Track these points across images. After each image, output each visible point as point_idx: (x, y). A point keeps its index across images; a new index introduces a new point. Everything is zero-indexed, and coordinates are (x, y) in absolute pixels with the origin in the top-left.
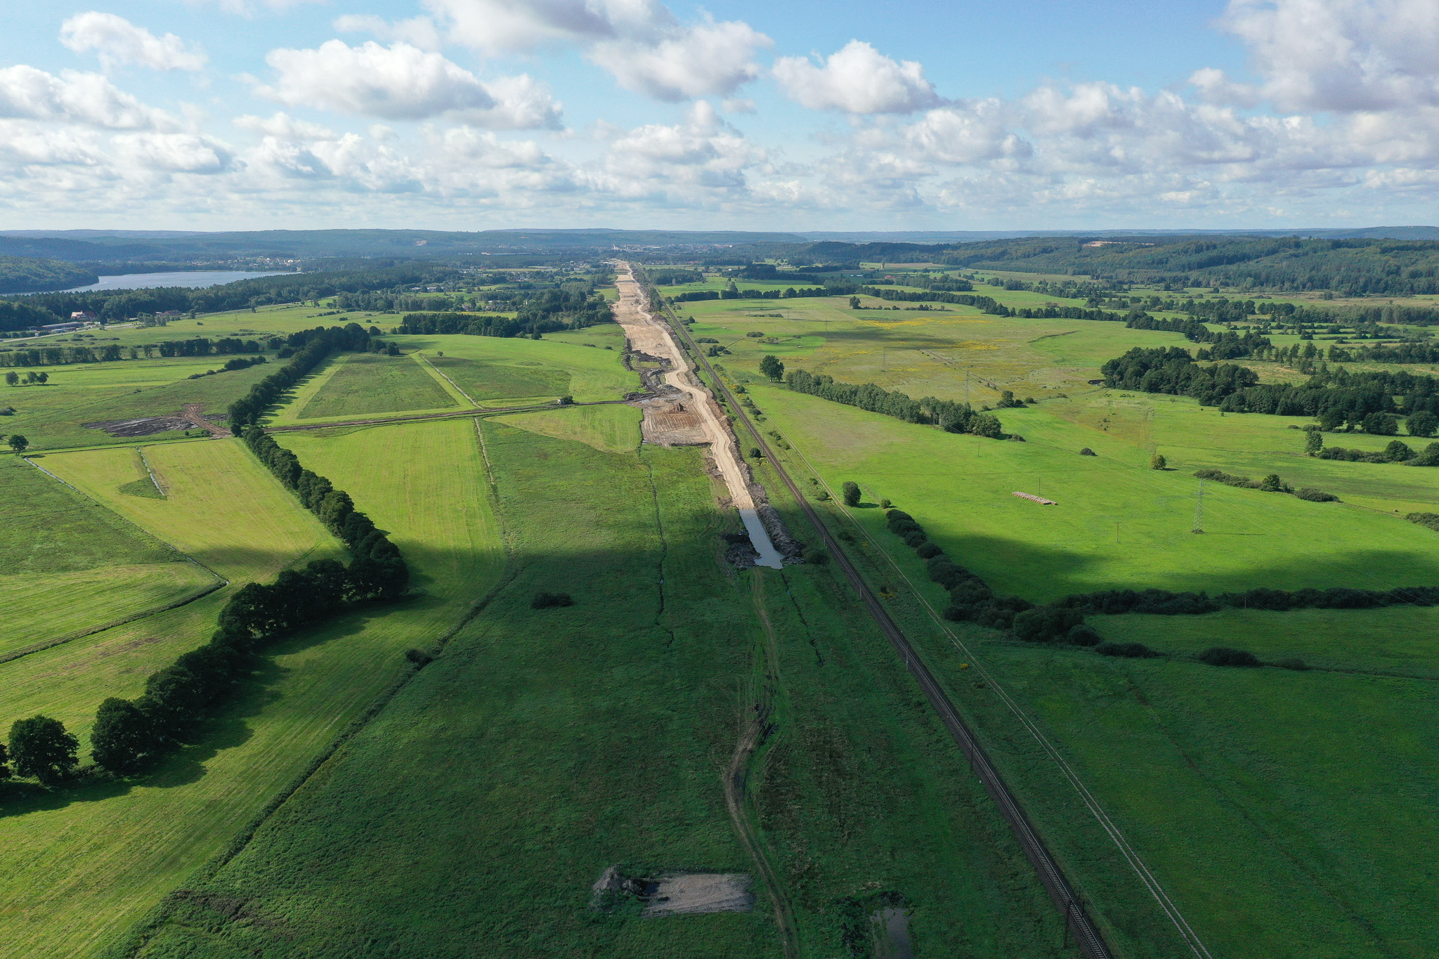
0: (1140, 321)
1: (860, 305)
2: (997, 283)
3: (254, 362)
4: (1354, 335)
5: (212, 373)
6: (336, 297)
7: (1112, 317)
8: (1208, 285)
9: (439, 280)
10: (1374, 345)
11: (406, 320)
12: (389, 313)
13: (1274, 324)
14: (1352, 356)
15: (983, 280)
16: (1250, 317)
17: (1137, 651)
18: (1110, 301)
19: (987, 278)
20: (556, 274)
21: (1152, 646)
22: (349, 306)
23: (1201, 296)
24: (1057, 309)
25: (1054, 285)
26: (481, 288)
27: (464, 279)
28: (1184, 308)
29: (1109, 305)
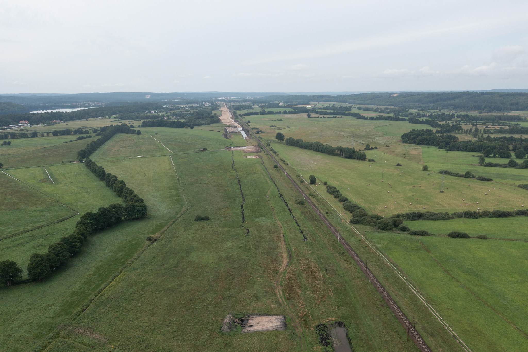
0: (413, 120)
1: (311, 116)
2: (359, 108)
3: (87, 137)
4: (492, 125)
5: (71, 141)
6: (117, 115)
7: (403, 120)
8: (437, 109)
9: (155, 109)
10: (499, 128)
11: (143, 122)
12: (137, 120)
13: (462, 122)
14: (492, 132)
15: (355, 107)
16: (453, 119)
17: (424, 234)
18: (402, 114)
19: (356, 107)
20: (198, 107)
21: (429, 232)
22: (122, 118)
23: (434, 112)
24: (383, 117)
25: (381, 109)
26: (171, 112)
27: (164, 108)
28: (429, 116)
29: (401, 116)
